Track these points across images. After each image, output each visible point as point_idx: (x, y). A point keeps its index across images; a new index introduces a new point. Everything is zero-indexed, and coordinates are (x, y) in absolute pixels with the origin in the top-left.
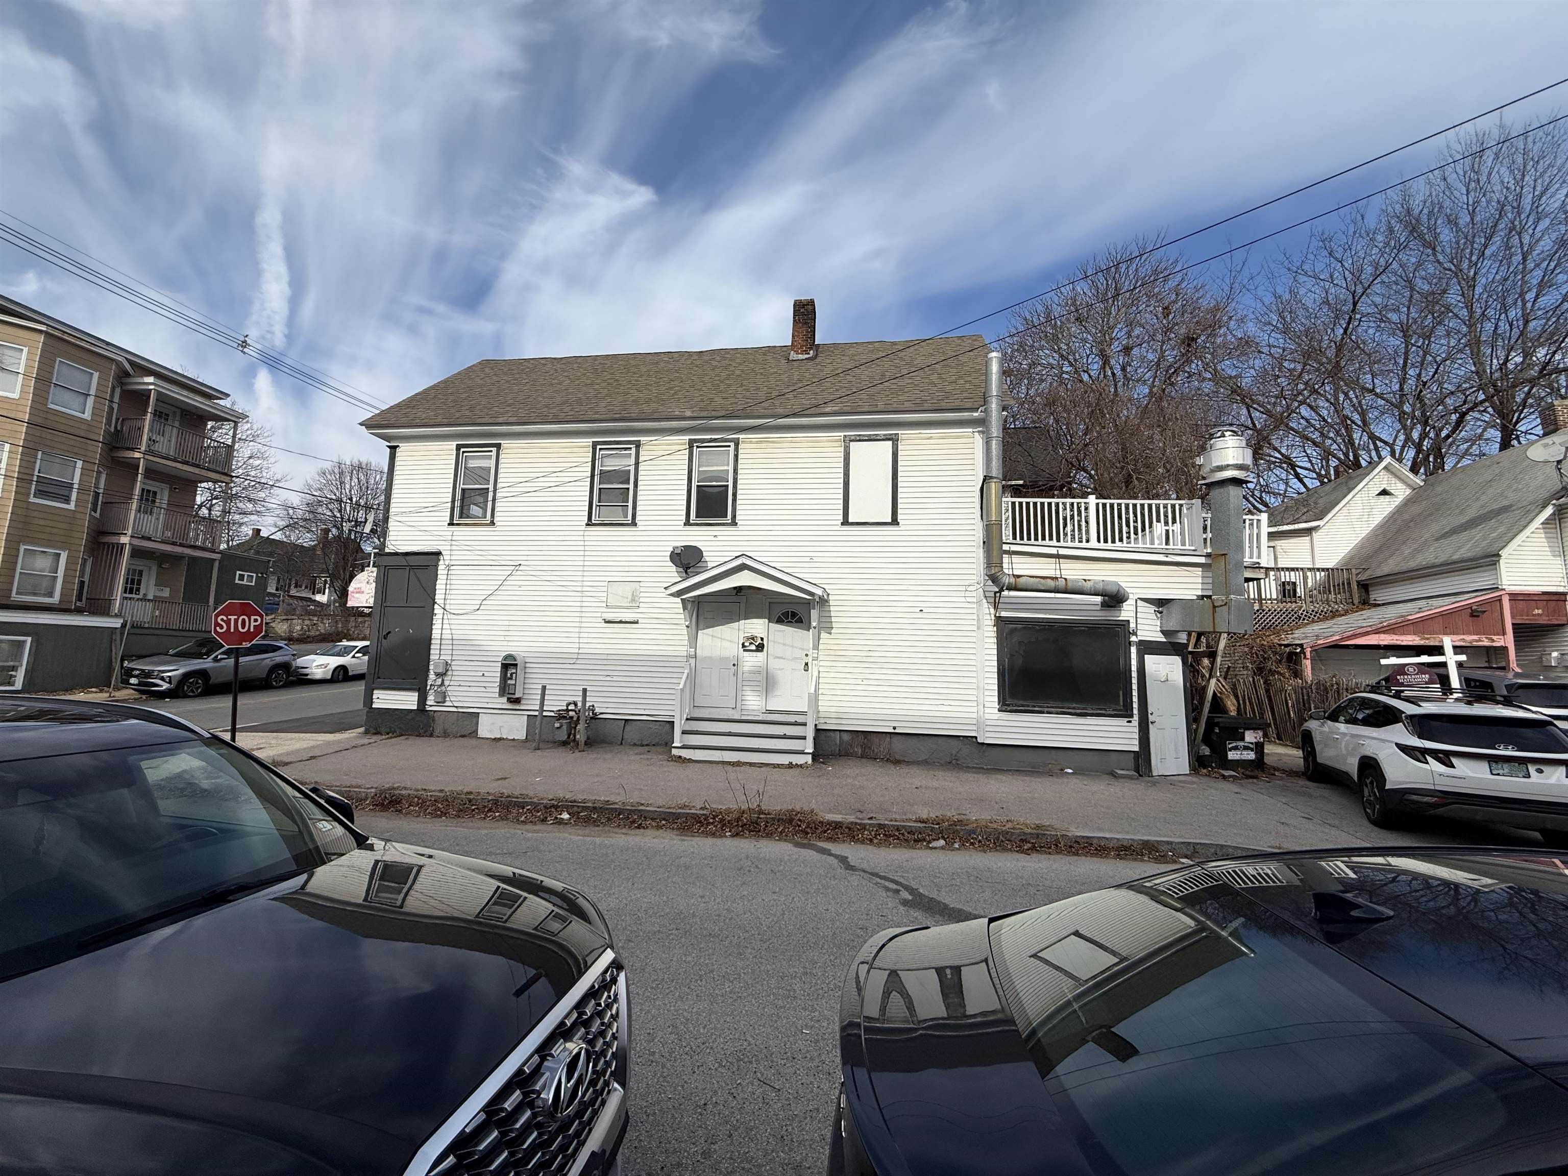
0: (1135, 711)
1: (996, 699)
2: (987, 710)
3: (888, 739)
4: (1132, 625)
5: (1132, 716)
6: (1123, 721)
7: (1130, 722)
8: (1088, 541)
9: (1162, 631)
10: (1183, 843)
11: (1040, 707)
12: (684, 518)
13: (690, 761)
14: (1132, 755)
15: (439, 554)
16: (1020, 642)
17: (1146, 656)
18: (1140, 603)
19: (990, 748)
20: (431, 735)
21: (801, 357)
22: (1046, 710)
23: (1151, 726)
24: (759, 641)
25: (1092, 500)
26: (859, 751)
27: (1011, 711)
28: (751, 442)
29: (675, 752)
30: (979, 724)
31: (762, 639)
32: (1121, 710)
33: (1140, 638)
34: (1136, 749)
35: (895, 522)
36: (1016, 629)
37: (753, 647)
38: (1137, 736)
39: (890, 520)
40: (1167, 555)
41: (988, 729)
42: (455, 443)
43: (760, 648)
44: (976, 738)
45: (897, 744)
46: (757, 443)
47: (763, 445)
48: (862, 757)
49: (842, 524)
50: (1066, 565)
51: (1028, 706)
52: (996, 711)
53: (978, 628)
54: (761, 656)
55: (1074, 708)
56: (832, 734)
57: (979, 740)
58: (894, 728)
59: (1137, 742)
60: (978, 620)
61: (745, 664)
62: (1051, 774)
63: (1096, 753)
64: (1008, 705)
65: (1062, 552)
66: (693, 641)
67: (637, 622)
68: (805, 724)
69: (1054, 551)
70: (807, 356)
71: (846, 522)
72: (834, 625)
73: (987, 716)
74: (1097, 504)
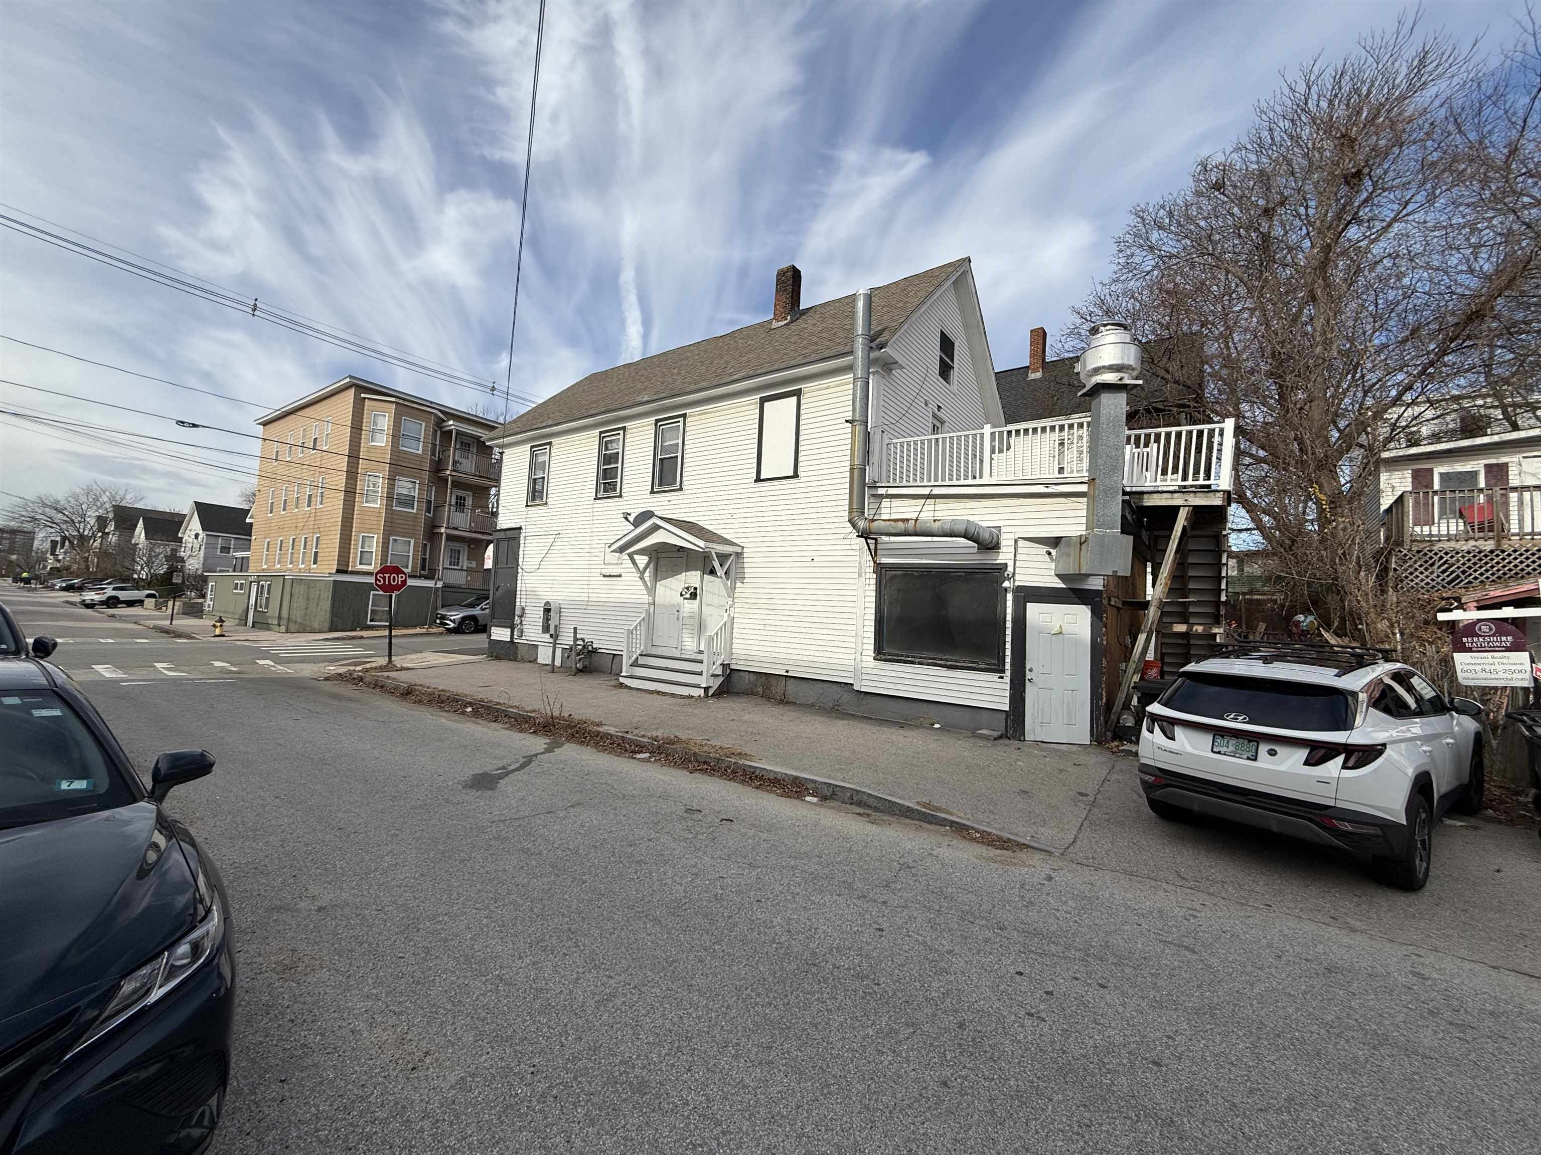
0: (1008, 666)
1: (872, 647)
2: (864, 658)
4: (1010, 569)
5: (1003, 671)
6: (994, 677)
7: (1002, 678)
8: (981, 477)
9: (1057, 575)
11: (913, 657)
12: (650, 488)
14: (1004, 715)
15: (520, 528)
16: (899, 590)
17: (1030, 606)
18: (1021, 543)
19: (868, 697)
20: (515, 660)
21: (781, 324)
22: (918, 660)
23: (1027, 683)
24: (692, 590)
25: (987, 429)
26: (760, 690)
27: (885, 660)
28: (695, 416)
29: (621, 680)
30: (858, 671)
31: (696, 589)
32: (994, 665)
33: (1017, 584)
34: (1007, 709)
35: (796, 475)
36: (895, 576)
37: (688, 596)
38: (1007, 694)
39: (792, 474)
40: (1047, 485)
41: (864, 677)
42: (529, 445)
43: (694, 596)
44: (852, 685)
45: (791, 687)
46: (699, 415)
47: (703, 417)
48: (762, 697)
49: (756, 481)
50: (942, 505)
51: (902, 656)
52: (872, 659)
53: (860, 575)
54: (695, 604)
55: (946, 660)
56: (741, 673)
57: (856, 688)
58: (787, 671)
59: (1007, 701)
60: (860, 568)
61: (685, 610)
62: (920, 726)
63: (968, 709)
64: (884, 654)
65: (936, 491)
66: (652, 591)
67: (620, 576)
69: (926, 491)
70: (785, 322)
71: (758, 479)
72: (746, 576)
73: (864, 665)
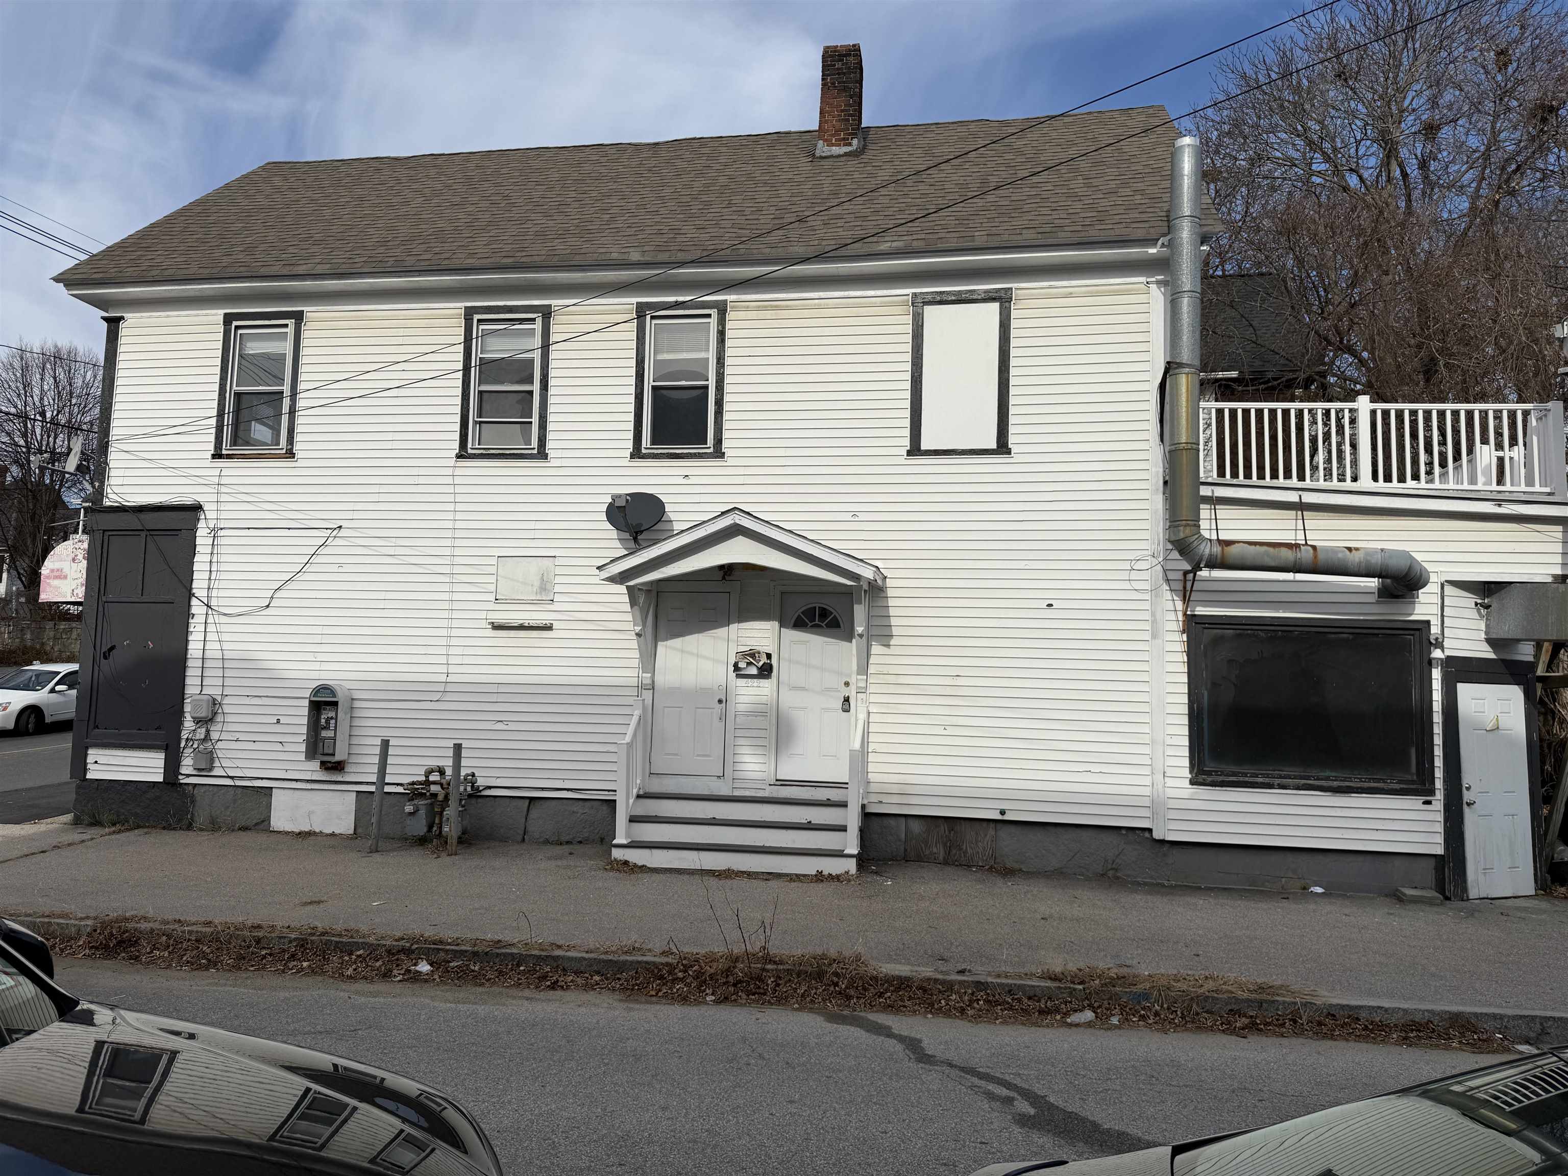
0: (1439, 784)
1: (1186, 762)
2: (1170, 782)
3: (991, 832)
4: (1435, 630)
5: (1432, 792)
6: (1414, 803)
7: (1428, 803)
8: (1355, 479)
9: (1490, 641)
10: (1521, 1017)
11: (1264, 776)
12: (630, 444)
13: (643, 869)
14: (1432, 862)
15: (196, 508)
16: (1230, 661)
17: (1460, 687)
18: (1449, 590)
19: (1175, 851)
20: (189, 827)
21: (836, 150)
22: (1277, 781)
23: (1466, 809)
24: (764, 660)
25: (1364, 404)
26: (939, 851)
27: (1213, 784)
28: (747, 309)
29: (617, 854)
30: (1156, 806)
31: (769, 656)
32: (1413, 782)
33: (1448, 653)
34: (1440, 850)
35: (1003, 447)
36: (1222, 637)
37: (753, 671)
38: (1440, 828)
39: (993, 445)
40: (1499, 502)
41: (1172, 815)
42: (222, 312)
43: (766, 671)
44: (1150, 830)
45: (1008, 841)
46: (758, 309)
47: (768, 314)
48: (946, 863)
49: (909, 453)
50: (1314, 521)
51: (1245, 775)
52: (1186, 783)
53: (1154, 636)
54: (765, 687)
55: (1327, 779)
56: (892, 822)
57: (1157, 835)
58: (1003, 812)
59: (1440, 839)
60: (1154, 622)
61: (741, 699)
62: (1284, 895)
63: (1369, 857)
64: (1209, 773)
65: (1309, 498)
66: (649, 659)
67: (549, 628)
68: (843, 805)
69: (1292, 497)
70: (847, 149)
71: (915, 450)
72: (895, 631)
73: (1171, 793)
74: (1373, 412)
